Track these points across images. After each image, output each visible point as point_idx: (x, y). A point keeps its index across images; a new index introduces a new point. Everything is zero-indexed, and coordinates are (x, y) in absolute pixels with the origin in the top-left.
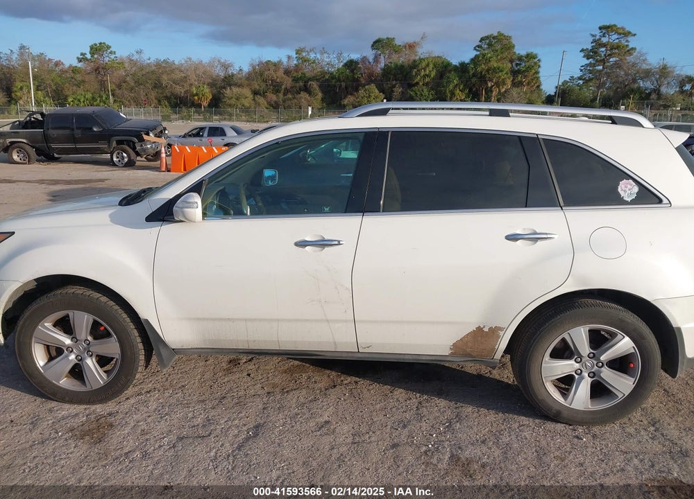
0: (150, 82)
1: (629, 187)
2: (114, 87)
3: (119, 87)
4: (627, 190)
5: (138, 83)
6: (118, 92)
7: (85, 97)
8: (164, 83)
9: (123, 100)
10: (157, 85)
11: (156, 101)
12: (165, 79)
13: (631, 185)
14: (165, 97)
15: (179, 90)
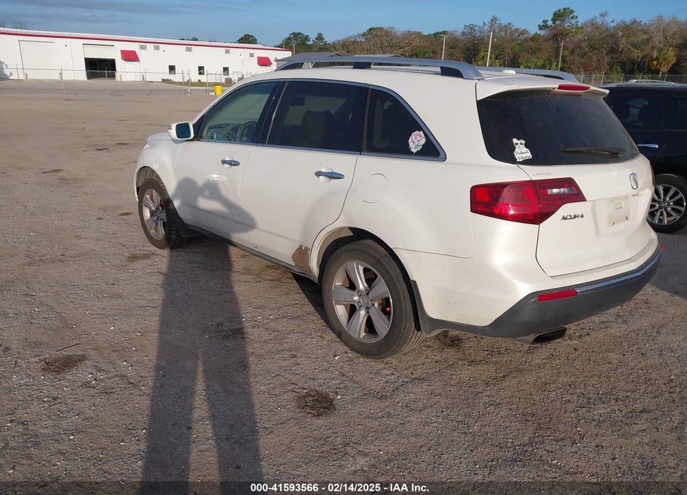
0: (605, 46)
1: (418, 138)
2: (566, 53)
3: (572, 52)
4: (416, 141)
5: (593, 48)
6: (569, 58)
7: (536, 64)
8: (621, 47)
9: (573, 67)
10: (613, 50)
11: (607, 67)
12: (623, 43)
13: (420, 137)
14: (619, 62)
15: (637, 54)
